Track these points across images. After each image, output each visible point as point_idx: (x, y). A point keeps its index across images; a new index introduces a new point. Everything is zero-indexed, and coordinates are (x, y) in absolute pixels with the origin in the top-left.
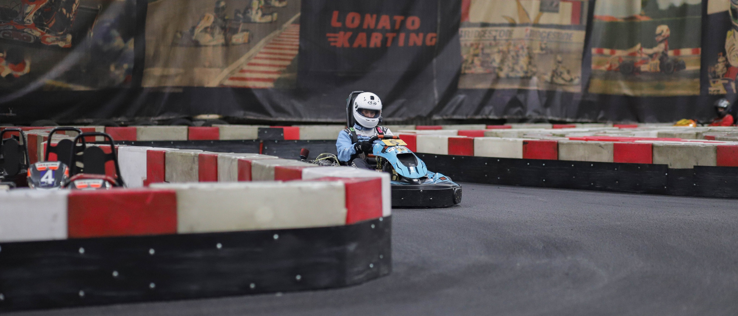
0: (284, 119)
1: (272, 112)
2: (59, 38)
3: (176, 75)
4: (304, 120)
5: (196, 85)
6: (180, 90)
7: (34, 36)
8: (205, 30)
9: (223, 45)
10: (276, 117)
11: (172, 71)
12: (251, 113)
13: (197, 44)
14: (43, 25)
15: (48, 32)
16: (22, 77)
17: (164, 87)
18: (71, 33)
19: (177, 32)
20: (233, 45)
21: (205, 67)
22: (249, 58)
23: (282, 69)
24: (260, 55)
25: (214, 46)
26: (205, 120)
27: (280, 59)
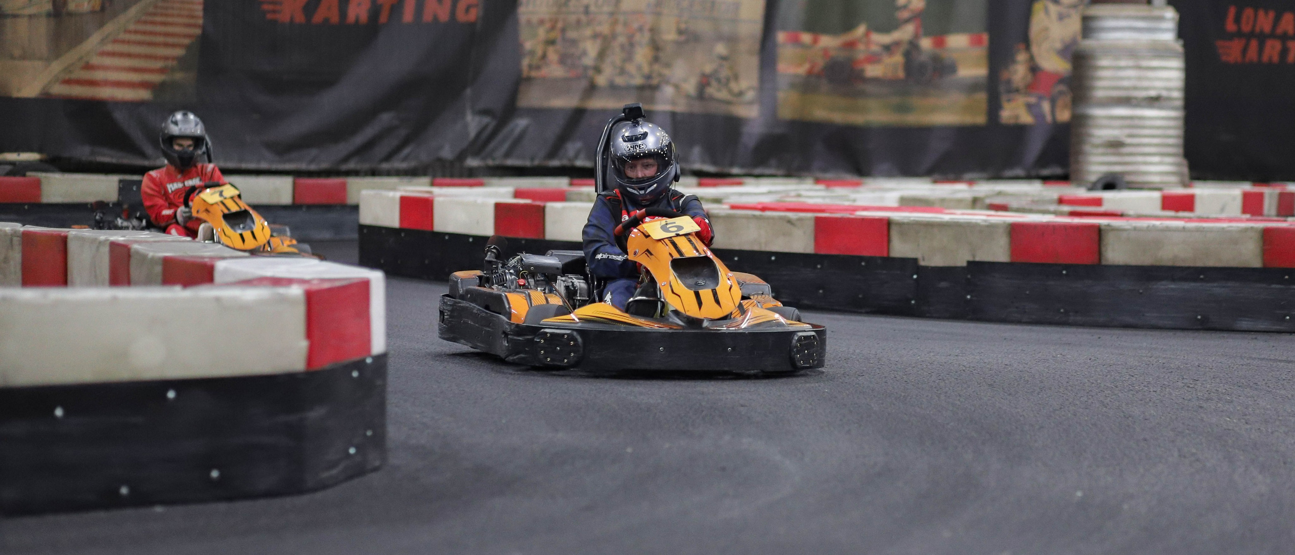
1: (149, 150)
9: (49, 15)
12: (106, 151)
20: (70, 14)
21: (12, 57)
22: (103, 42)
23: (170, 63)
24: (127, 37)
25: (30, 17)
26: (12, 163)
27: (166, 45)
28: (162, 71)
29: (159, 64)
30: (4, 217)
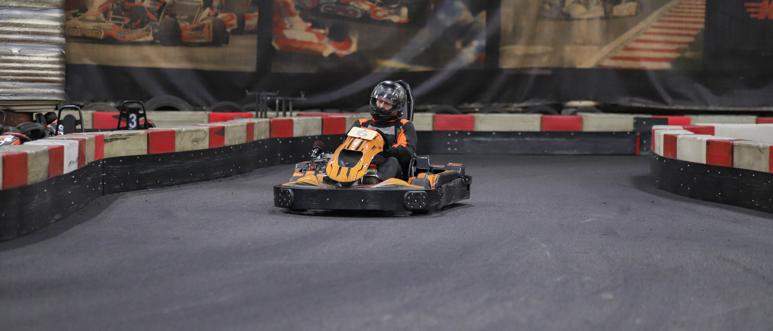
0: (682, 108)
1: (669, 99)
2: (392, 11)
3: (544, 54)
4: (711, 108)
5: (566, 66)
6: (549, 72)
7: (362, 10)
9: (602, 18)
10: (674, 105)
11: (539, 49)
12: (640, 100)
13: (568, 17)
15: (380, 5)
16: (347, 56)
17: (530, 69)
18: (407, 6)
19: (544, 3)
20: (615, 17)
21: (576, 44)
22: (637, 33)
23: (683, 46)
24: (652, 30)
25: (588, 19)
26: (576, 108)
27: (680, 35)
28: (677, 51)
29: (675, 47)
30: (557, 140)
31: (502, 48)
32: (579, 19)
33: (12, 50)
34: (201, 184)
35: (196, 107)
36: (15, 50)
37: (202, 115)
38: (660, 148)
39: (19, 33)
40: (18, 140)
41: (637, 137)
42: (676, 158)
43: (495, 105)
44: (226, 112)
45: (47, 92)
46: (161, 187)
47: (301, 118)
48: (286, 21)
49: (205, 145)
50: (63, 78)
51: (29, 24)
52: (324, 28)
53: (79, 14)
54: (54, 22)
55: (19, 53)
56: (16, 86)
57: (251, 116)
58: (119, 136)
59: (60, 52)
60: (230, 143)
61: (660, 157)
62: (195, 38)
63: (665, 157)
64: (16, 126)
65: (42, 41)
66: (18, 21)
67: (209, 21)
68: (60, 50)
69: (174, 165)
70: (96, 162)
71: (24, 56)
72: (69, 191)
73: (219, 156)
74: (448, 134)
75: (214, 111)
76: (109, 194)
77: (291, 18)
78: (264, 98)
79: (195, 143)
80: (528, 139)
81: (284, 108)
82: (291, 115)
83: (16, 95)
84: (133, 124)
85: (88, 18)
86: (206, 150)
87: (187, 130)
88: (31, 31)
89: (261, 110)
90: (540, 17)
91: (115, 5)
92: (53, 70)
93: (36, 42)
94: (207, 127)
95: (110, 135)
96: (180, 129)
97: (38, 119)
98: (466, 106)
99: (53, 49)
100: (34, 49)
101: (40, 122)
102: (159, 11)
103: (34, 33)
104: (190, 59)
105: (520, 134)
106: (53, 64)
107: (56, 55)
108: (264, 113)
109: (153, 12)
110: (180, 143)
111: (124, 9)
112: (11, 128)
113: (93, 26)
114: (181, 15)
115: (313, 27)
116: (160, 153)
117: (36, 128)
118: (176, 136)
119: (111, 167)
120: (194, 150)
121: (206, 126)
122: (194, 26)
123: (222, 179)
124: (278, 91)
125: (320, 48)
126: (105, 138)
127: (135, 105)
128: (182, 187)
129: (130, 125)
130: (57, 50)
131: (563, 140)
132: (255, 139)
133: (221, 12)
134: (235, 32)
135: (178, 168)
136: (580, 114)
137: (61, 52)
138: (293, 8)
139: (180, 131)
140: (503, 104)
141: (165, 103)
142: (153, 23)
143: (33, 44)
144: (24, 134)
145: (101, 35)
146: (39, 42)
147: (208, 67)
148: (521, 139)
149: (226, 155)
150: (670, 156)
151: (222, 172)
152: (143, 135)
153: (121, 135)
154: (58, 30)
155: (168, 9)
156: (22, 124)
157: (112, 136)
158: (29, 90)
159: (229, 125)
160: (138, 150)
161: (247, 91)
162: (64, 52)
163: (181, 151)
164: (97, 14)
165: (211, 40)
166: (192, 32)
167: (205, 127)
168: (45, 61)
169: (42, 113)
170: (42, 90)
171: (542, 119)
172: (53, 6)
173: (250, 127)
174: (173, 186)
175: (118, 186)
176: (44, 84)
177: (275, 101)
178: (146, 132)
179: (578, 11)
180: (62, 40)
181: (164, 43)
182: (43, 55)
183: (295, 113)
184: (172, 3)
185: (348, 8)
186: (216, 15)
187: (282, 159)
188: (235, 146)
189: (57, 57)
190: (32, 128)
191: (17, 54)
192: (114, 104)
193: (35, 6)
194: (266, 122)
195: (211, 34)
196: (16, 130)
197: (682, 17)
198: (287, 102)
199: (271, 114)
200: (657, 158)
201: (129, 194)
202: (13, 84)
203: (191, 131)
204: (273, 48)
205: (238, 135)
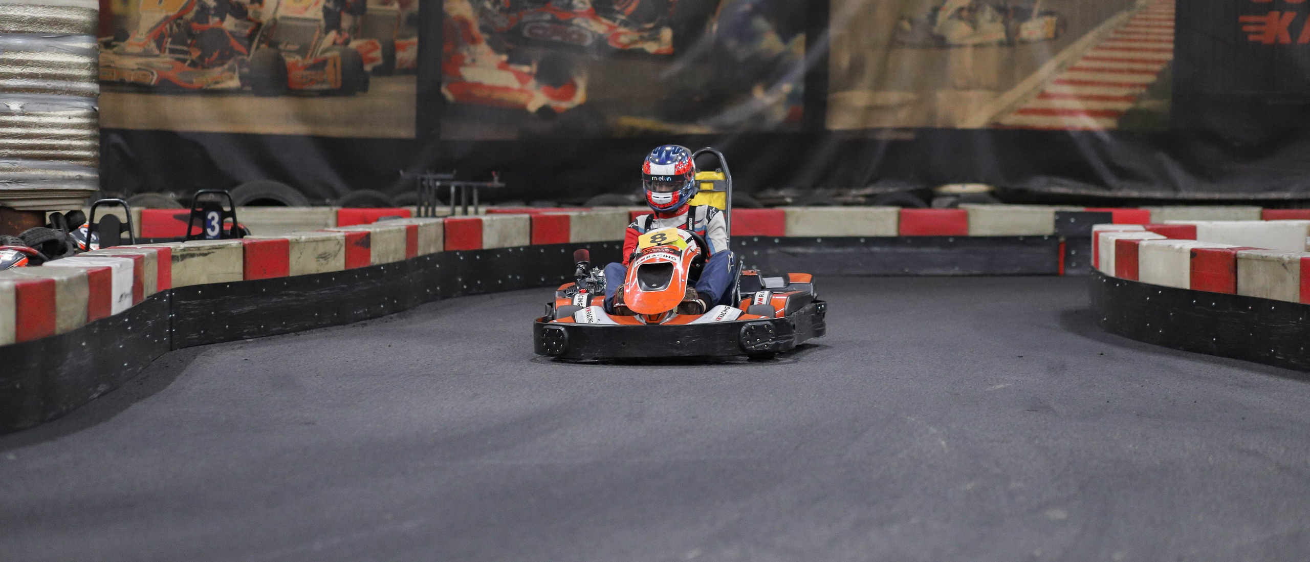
0: (1135, 194)
1: (1111, 179)
2: (646, 34)
3: (901, 106)
5: (939, 125)
6: (909, 136)
7: (593, 33)
8: (959, 14)
9: (1001, 44)
10: (1120, 189)
11: (893, 97)
12: (1065, 182)
13: (941, 43)
14: (613, 11)
15: (625, 24)
16: (568, 111)
17: (880, 130)
19: (902, 18)
20: (1025, 42)
21: (955, 88)
22: (1060, 69)
23: (1137, 91)
24: (1086, 64)
25: (976, 46)
26: (956, 195)
27: (1132, 71)
28: (1127, 98)
29: (1124, 92)
30: (926, 250)
31: (830, 97)
32: (960, 46)
33: (9, 105)
34: (334, 330)
35: (314, 199)
36: (15, 106)
37: (326, 213)
38: (1108, 263)
39: (22, 76)
40: (24, 258)
41: (1059, 244)
42: (1138, 279)
43: (819, 191)
44: (366, 208)
45: (69, 176)
46: (267, 336)
47: (495, 217)
48: (465, 53)
49: (338, 264)
50: (95, 153)
51: (38, 62)
52: (528, 63)
53: (114, 43)
54: (81, 58)
55: (22, 111)
56: (17, 166)
57: (407, 215)
58: (197, 250)
59: (91, 108)
60: (380, 260)
61: (1109, 279)
62: (312, 81)
63: (1116, 277)
64: (19, 233)
65: (61, 90)
66: (19, 57)
67: (335, 53)
68: (92, 104)
69: (288, 299)
70: (160, 295)
71: (29, 115)
72: (120, 345)
73: (361, 283)
74: (742, 241)
75: (345, 205)
76: (181, 348)
77: (472, 47)
78: (431, 183)
79: (322, 261)
80: (876, 249)
81: (464, 200)
82: (476, 212)
83: (17, 181)
84: (213, 229)
85: (129, 49)
86: (341, 273)
87: (309, 238)
88: (42, 72)
89: (426, 203)
90: (894, 42)
91: (175, 28)
92: (81, 140)
93: (51, 92)
94: (342, 234)
95: (181, 248)
96: (297, 238)
97: (54, 223)
98: (771, 193)
99: (79, 104)
100: (47, 104)
101: (58, 227)
102: (251, 38)
103: (46, 77)
104: (304, 118)
105: (862, 241)
106: (79, 129)
107: (85, 113)
108: (430, 209)
109: (239, 38)
110: (297, 262)
111: (190, 35)
112: (9, 238)
113: (137, 64)
114: (288, 44)
115: (509, 62)
116: (264, 278)
117: (52, 237)
118: (290, 249)
119: (183, 302)
120: (320, 272)
121: (339, 232)
122: (310, 61)
123: (368, 321)
124: (455, 172)
125: (522, 98)
126: (173, 254)
127: (211, 197)
128: (302, 335)
129: (209, 231)
130: (85, 104)
131: (936, 250)
132: (420, 253)
133: (355, 38)
134: (380, 72)
135: (295, 303)
136: (962, 206)
137: (93, 107)
138: (476, 29)
139: (296, 240)
140: (833, 191)
141: (262, 193)
142: (240, 57)
143: (44, 96)
144: (32, 246)
145: (152, 79)
146: (54, 91)
147: (334, 131)
148: (865, 250)
149: (373, 281)
150: (1126, 277)
151: (366, 310)
152: (236, 248)
153: (199, 248)
154: (87, 71)
155: (265, 33)
156: (29, 230)
157: (184, 250)
158: (39, 173)
159: (378, 230)
160: (229, 273)
161: (401, 172)
162: (97, 108)
163: (299, 274)
164: (145, 44)
165: (339, 85)
166: (307, 73)
167: (338, 234)
168: (65, 124)
169: (59, 211)
170: (61, 174)
171: (900, 216)
172: (79, 29)
173: (412, 232)
174: (287, 335)
175: (195, 336)
176: (65, 163)
177: (449, 188)
178: (240, 243)
179: (959, 31)
180: (93, 87)
181: (259, 92)
182: (61, 113)
183: (482, 209)
184: (271, 23)
185: (570, 29)
186: (347, 42)
187: (465, 287)
188: (388, 266)
189: (85, 116)
190: (45, 238)
191: (19, 112)
192: (174, 195)
193: (48, 30)
194: (437, 224)
195: (339, 76)
196: (18, 241)
197: (1135, 40)
198: (470, 190)
199: (442, 210)
200: (1105, 281)
201: (214, 349)
202: (12, 163)
203: (316, 241)
204: (442, 98)
205: (393, 247)
